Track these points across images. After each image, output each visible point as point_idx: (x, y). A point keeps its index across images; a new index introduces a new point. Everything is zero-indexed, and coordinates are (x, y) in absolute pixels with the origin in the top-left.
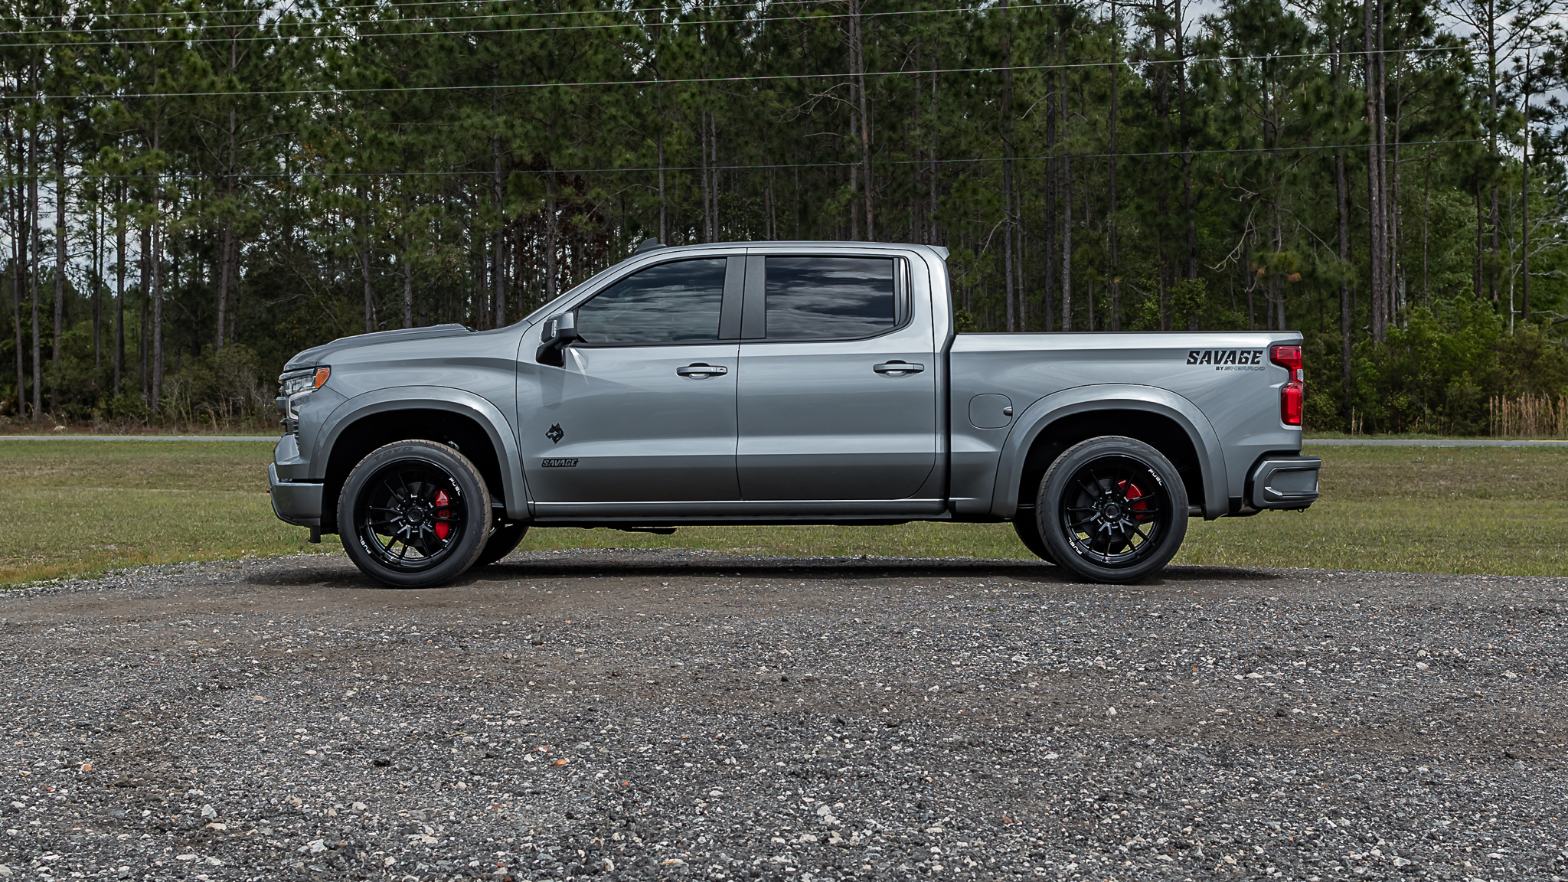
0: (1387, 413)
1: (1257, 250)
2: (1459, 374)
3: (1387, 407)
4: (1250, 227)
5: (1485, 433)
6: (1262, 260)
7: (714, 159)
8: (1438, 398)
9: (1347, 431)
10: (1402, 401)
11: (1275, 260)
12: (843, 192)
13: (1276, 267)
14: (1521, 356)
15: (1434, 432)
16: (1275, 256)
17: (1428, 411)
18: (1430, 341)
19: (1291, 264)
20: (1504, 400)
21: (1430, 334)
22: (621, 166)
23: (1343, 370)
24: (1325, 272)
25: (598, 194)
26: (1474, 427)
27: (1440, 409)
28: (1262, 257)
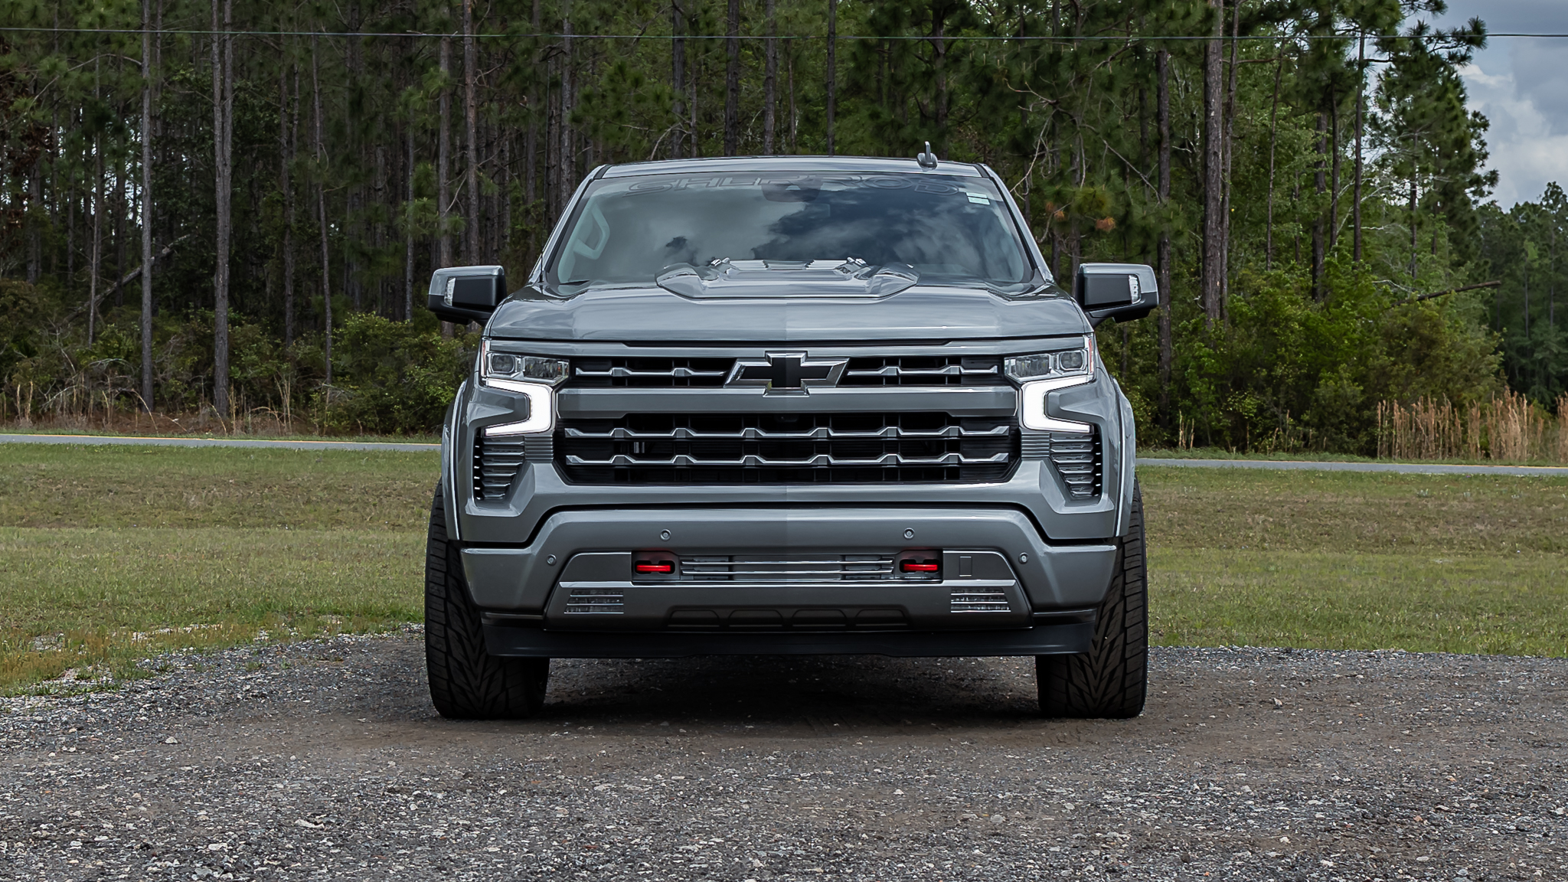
0: (1227, 422)
1: (1051, 182)
2: (1333, 367)
3: (1227, 413)
4: (1042, 148)
5: (1370, 451)
6: (1059, 197)
7: (227, 20)
8: (1300, 399)
9: (1172, 444)
10: (1249, 404)
11: (1079, 198)
12: (432, 77)
13: (1080, 208)
14: (1413, 343)
15: (1296, 450)
16: (1079, 191)
17: (1289, 420)
18: (1288, 319)
19: (1100, 204)
20: (1396, 406)
21: (1290, 310)
22: (91, 25)
23: (1160, 358)
24: (1144, 218)
25: (54, 67)
26: (1353, 444)
27: (1306, 417)
28: (1058, 193)
